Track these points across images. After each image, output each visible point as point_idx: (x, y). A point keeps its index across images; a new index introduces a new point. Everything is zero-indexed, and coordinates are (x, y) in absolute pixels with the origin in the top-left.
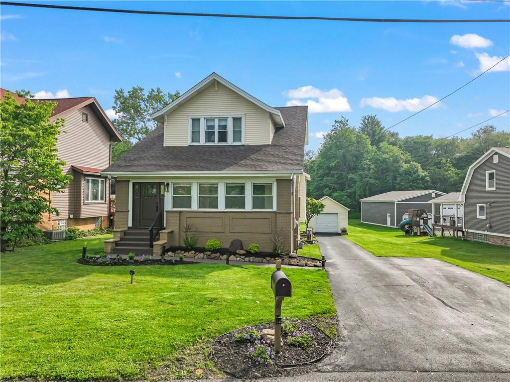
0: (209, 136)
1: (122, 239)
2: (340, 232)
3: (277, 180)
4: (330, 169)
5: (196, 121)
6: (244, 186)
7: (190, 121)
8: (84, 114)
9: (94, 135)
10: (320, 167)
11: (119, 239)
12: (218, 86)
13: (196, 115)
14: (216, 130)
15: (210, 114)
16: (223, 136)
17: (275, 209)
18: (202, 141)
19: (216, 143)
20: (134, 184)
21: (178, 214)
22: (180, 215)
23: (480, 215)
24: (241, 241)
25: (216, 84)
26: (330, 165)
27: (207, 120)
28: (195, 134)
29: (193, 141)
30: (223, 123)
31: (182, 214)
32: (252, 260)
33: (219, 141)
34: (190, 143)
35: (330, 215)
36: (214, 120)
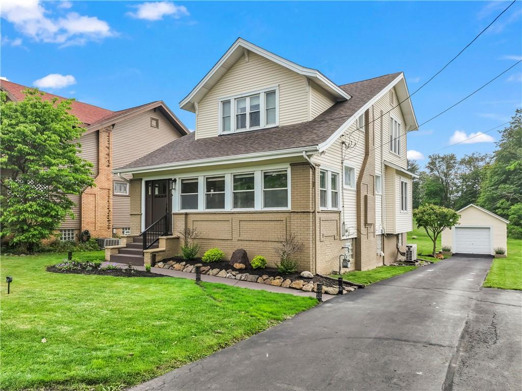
1: (128, 246)
2: (493, 253)
3: (292, 165)
5: (226, 103)
7: (220, 105)
8: (153, 119)
11: (125, 246)
14: (248, 112)
15: (239, 93)
17: (289, 208)
18: (233, 129)
19: (248, 128)
20: (147, 182)
21: (184, 216)
22: (186, 218)
25: (246, 54)
29: (224, 130)
30: (255, 103)
31: (189, 216)
33: (251, 126)
34: (220, 132)
36: (246, 99)
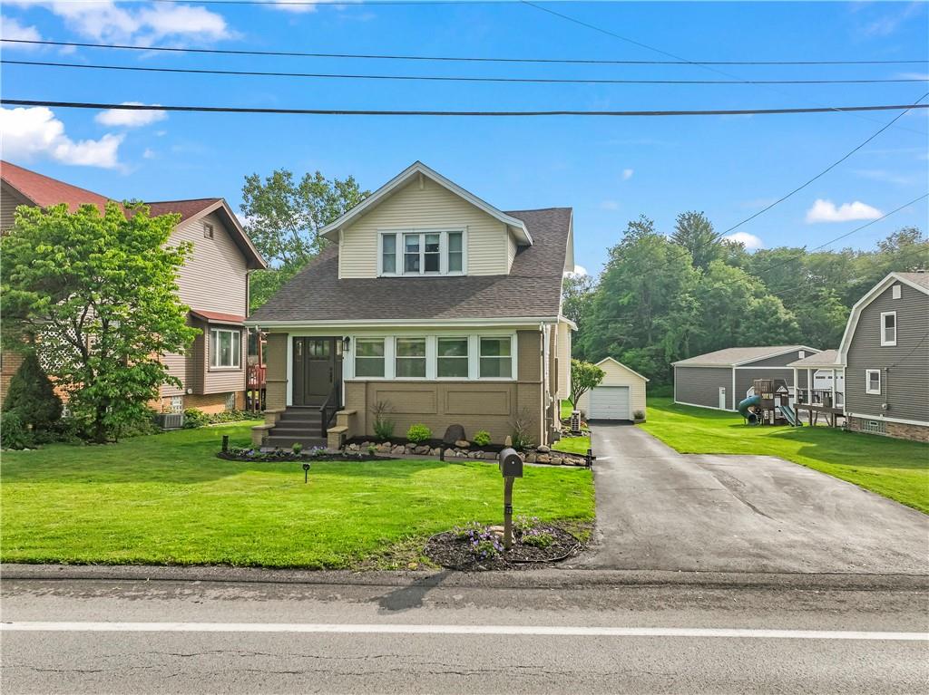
0: (411, 261)
1: (277, 425)
2: (632, 418)
3: (518, 332)
4: (620, 309)
5: (389, 238)
6: (466, 342)
7: (380, 239)
8: (207, 226)
9: (223, 259)
10: (602, 306)
11: (274, 425)
12: (424, 182)
13: (389, 229)
14: (422, 252)
15: (411, 227)
16: (432, 263)
17: (515, 377)
18: (400, 271)
19: (422, 273)
20: (294, 339)
21: (364, 385)
22: (366, 387)
23: (871, 388)
24: (462, 427)
25: (421, 181)
26: (620, 301)
27: (408, 236)
28: (389, 258)
29: (384, 271)
30: (432, 242)
31: (371, 385)
32: (479, 456)
33: (427, 269)
34: (380, 273)
35: (616, 389)
36: (418, 236)
